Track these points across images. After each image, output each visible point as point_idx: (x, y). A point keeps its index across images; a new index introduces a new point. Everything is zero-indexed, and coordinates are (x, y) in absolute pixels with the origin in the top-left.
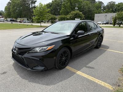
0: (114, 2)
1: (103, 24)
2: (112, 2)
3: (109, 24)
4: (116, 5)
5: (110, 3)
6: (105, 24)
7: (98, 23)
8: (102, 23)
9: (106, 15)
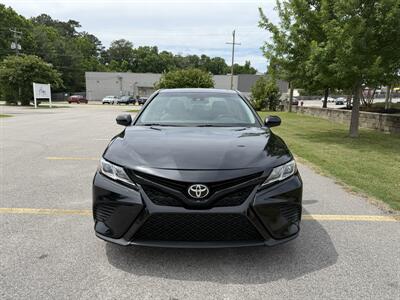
0: (128, 43)
1: (119, 103)
2: (123, 41)
3: (137, 104)
4: (135, 52)
5: (117, 42)
6: (127, 103)
7: (105, 99)
8: (117, 100)
9: (120, 78)
